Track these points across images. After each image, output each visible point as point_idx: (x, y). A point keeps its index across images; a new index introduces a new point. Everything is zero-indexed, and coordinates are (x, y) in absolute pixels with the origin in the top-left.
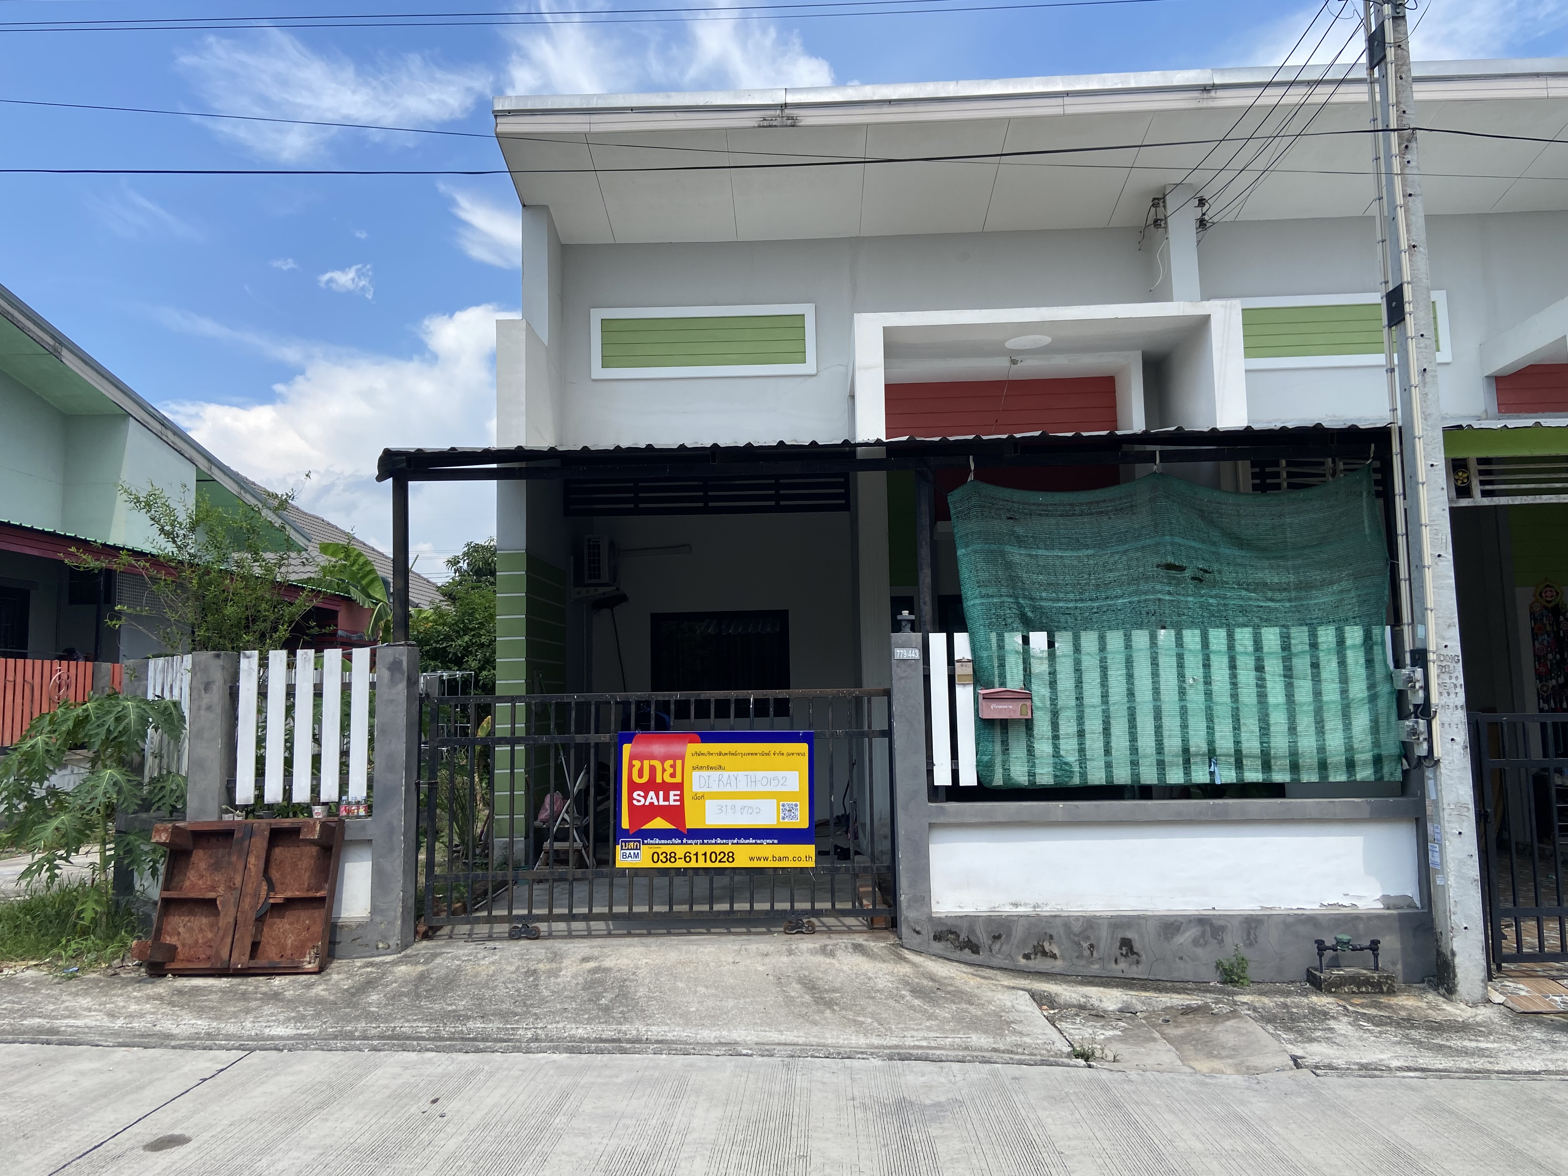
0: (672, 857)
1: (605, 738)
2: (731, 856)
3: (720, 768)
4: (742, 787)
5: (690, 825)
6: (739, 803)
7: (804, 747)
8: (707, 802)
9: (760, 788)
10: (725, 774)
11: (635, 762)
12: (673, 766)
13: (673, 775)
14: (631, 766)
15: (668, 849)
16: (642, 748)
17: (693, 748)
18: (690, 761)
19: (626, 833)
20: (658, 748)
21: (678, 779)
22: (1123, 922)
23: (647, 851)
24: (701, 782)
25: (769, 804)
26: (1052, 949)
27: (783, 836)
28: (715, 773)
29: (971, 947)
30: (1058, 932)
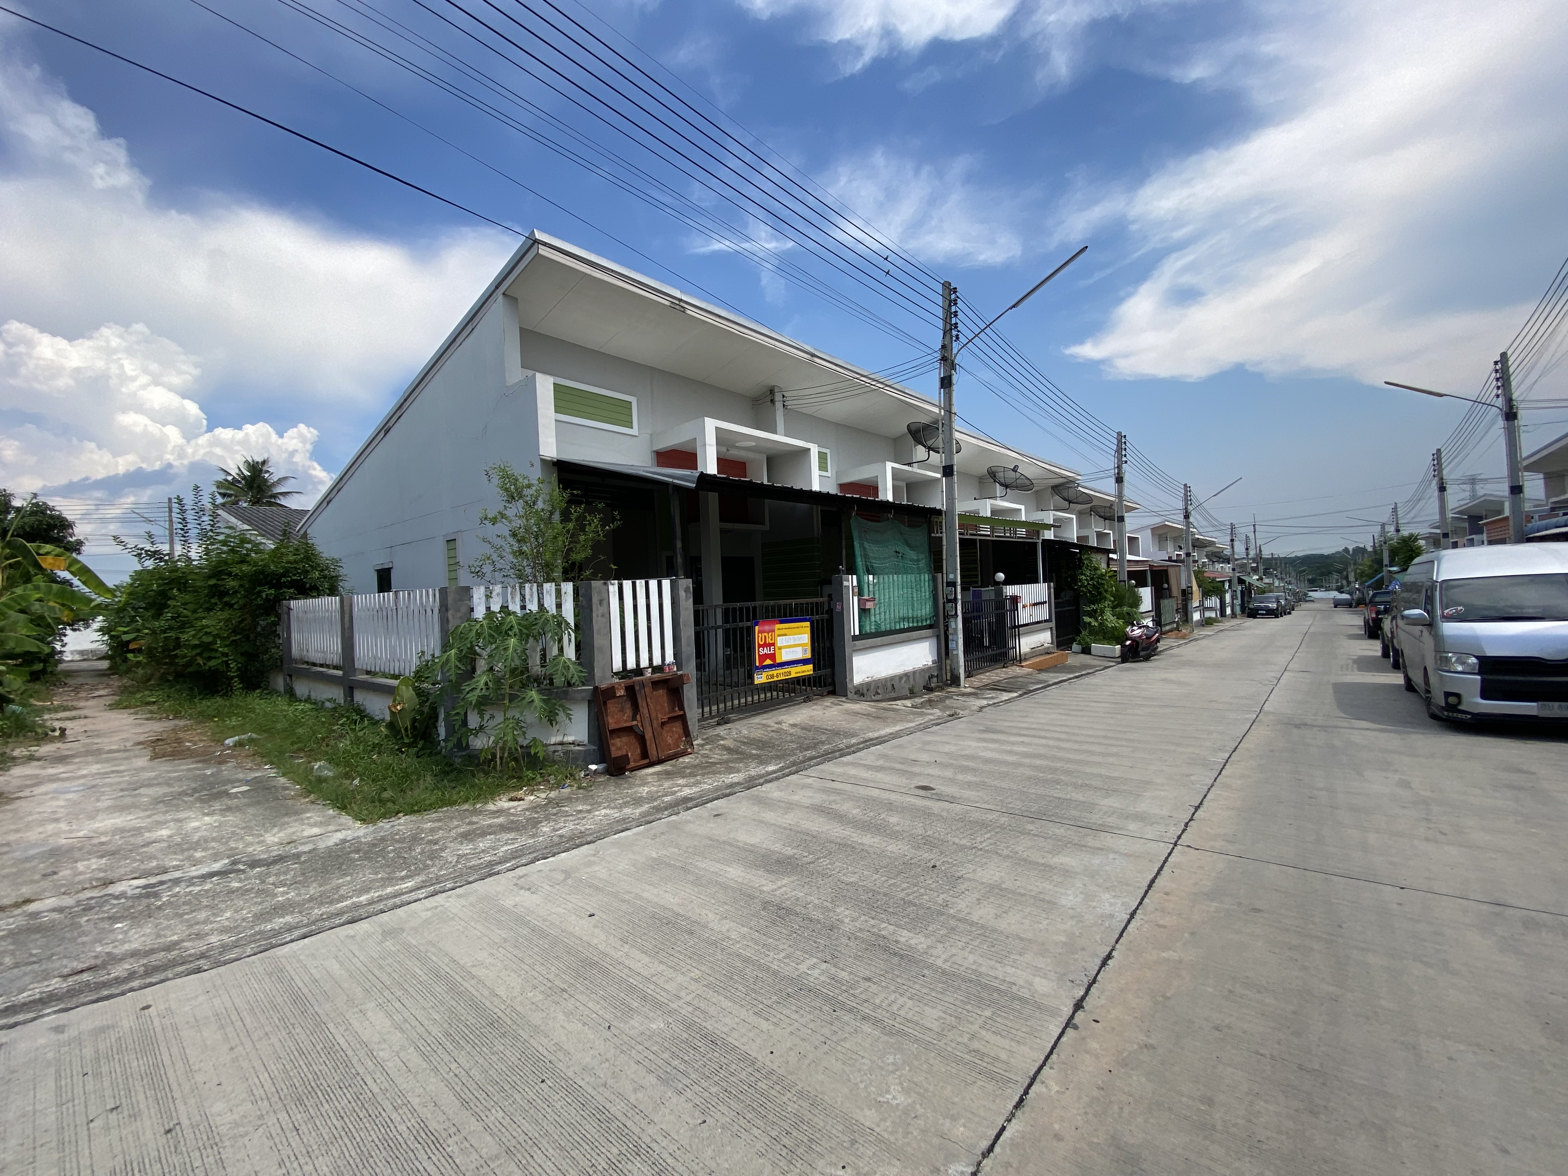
0: (772, 676)
1: (749, 624)
2: (790, 673)
3: (785, 635)
4: (792, 643)
5: (778, 661)
6: (791, 649)
7: (808, 624)
8: (782, 650)
9: (797, 643)
10: (787, 637)
11: (760, 635)
12: (771, 635)
13: (771, 640)
14: (758, 636)
15: (771, 673)
16: (761, 628)
17: (778, 626)
18: (777, 632)
19: (757, 668)
20: (767, 628)
21: (773, 641)
22: (892, 678)
23: (764, 675)
24: (780, 641)
25: (800, 649)
26: (879, 691)
27: (804, 662)
28: (784, 637)
29: (863, 695)
30: (880, 685)
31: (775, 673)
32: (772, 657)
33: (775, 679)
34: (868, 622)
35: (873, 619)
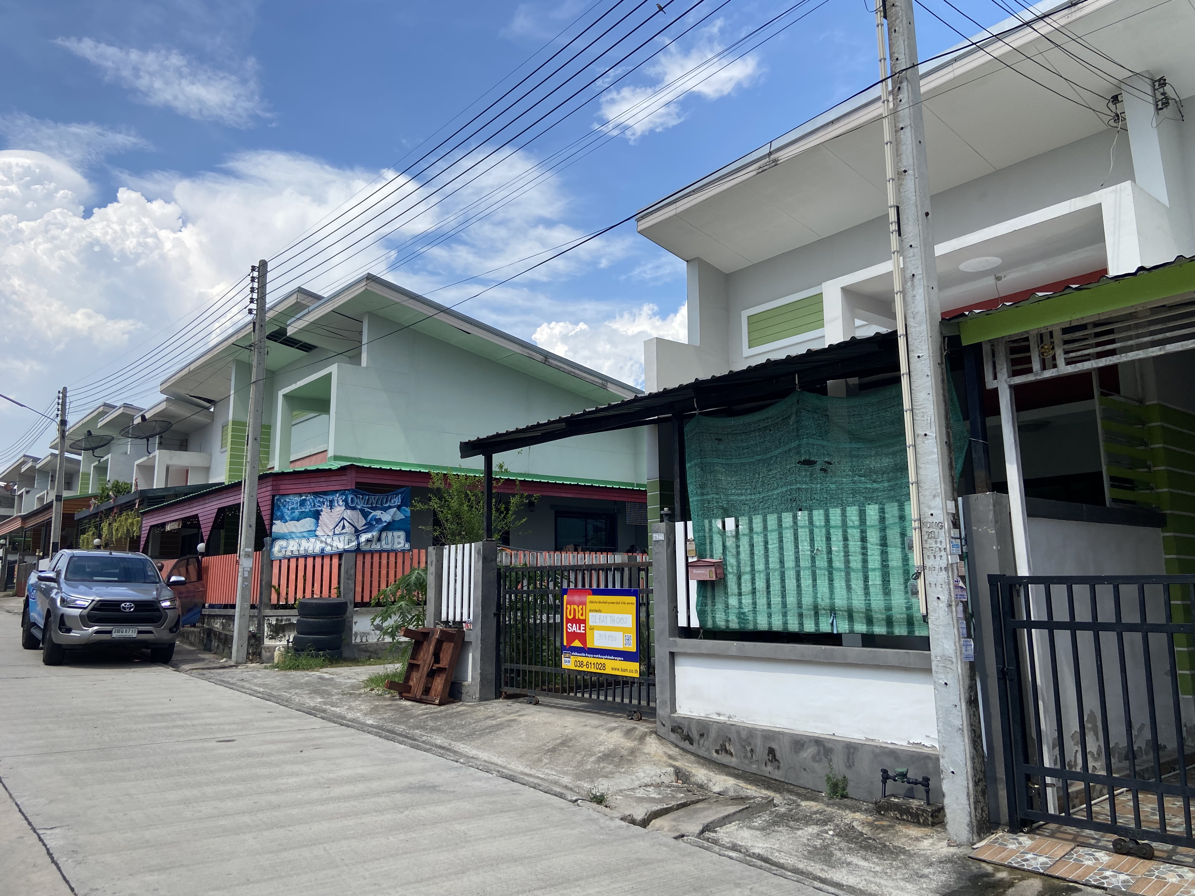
0: (581, 664)
2: (604, 665)
3: (600, 611)
4: (609, 624)
5: (589, 645)
6: (608, 633)
7: (633, 599)
8: (595, 631)
9: (616, 625)
10: (602, 614)
11: (569, 606)
12: (582, 609)
13: (582, 615)
14: (567, 608)
15: (580, 659)
16: (571, 599)
17: (590, 597)
18: (589, 606)
19: (565, 648)
20: (577, 599)
21: (583, 618)
23: (573, 659)
24: (593, 619)
25: (620, 635)
27: (626, 656)
28: (598, 614)
32: (582, 637)
33: (584, 669)
34: (720, 606)
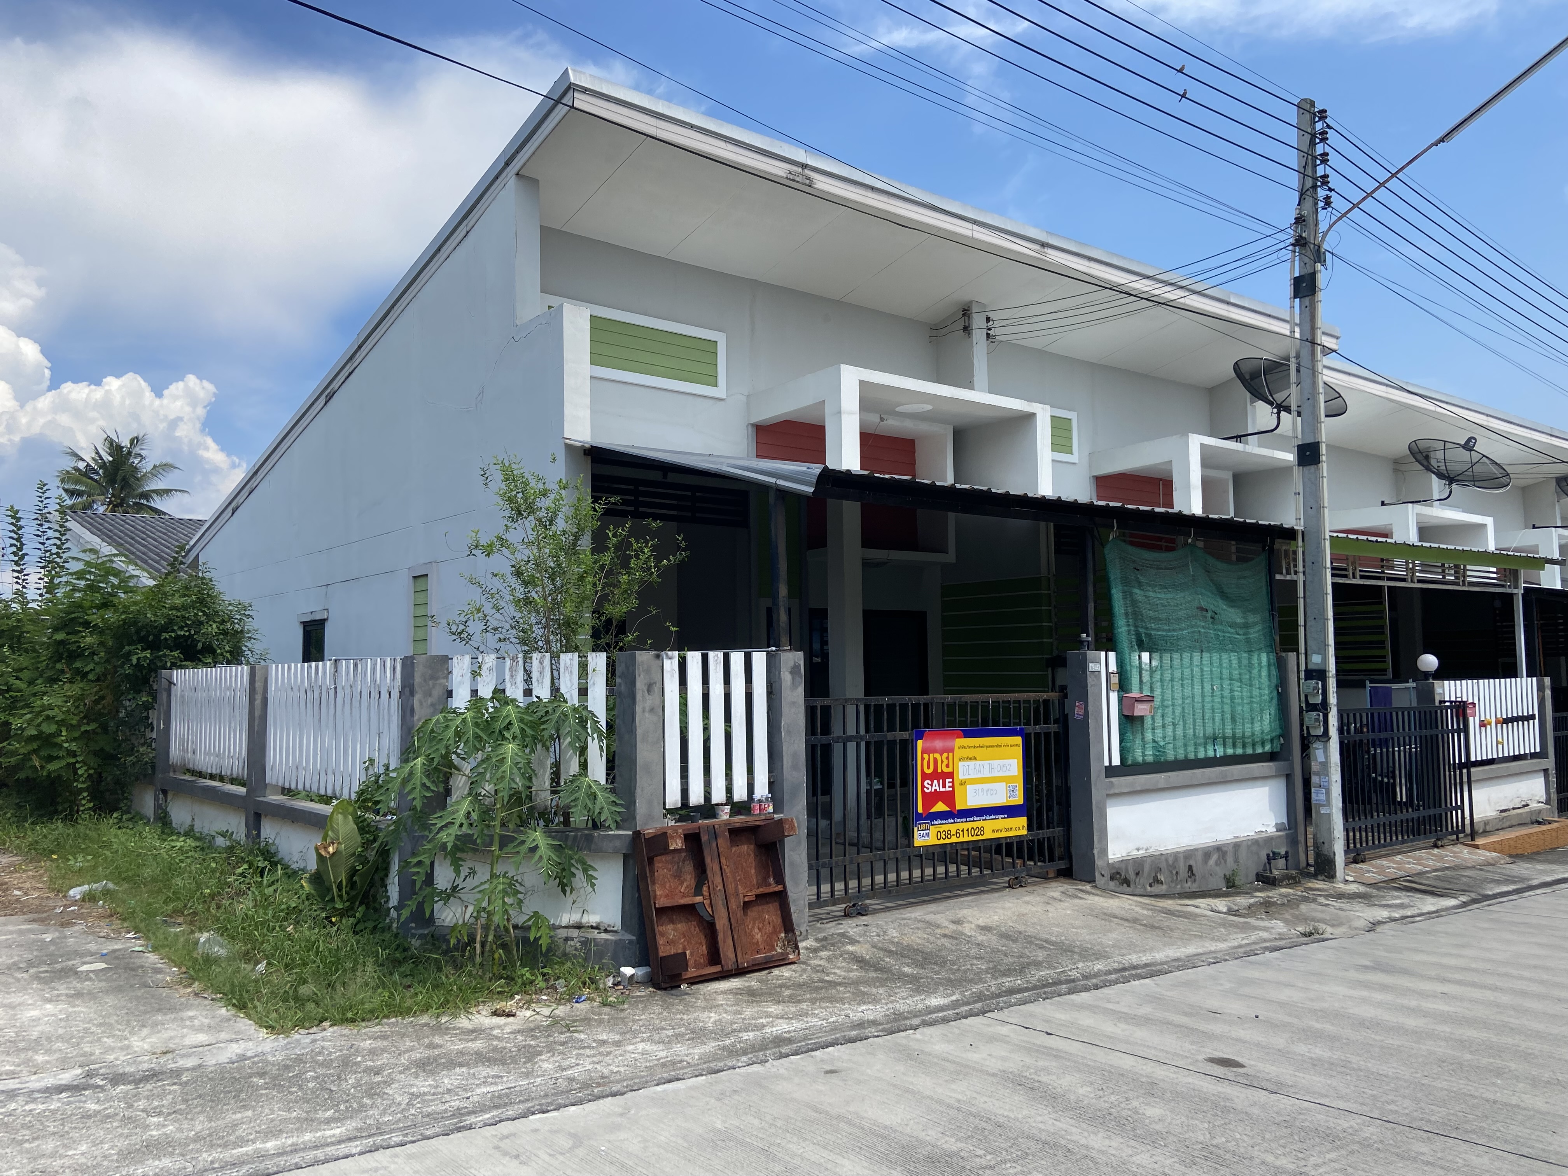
0: (948, 834)
1: (905, 735)
2: (982, 830)
3: (975, 758)
4: (987, 774)
5: (959, 807)
6: (986, 786)
7: (1018, 740)
8: (968, 786)
9: (997, 774)
10: (978, 763)
11: (926, 756)
12: (947, 758)
13: (947, 766)
14: (923, 759)
15: (946, 828)
16: (929, 744)
17: (960, 742)
18: (958, 753)
19: (920, 817)
20: (938, 744)
21: (950, 770)
22: (1189, 854)
23: (933, 830)
24: (964, 770)
25: (1001, 787)
26: (1161, 877)
27: (1009, 811)
28: (972, 763)
29: (1127, 882)
30: (1163, 865)
31: (953, 828)
34: (1138, 741)
35: (1149, 736)
